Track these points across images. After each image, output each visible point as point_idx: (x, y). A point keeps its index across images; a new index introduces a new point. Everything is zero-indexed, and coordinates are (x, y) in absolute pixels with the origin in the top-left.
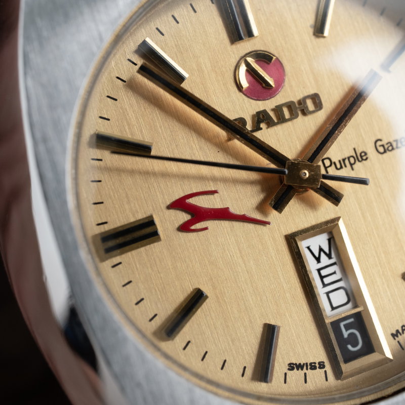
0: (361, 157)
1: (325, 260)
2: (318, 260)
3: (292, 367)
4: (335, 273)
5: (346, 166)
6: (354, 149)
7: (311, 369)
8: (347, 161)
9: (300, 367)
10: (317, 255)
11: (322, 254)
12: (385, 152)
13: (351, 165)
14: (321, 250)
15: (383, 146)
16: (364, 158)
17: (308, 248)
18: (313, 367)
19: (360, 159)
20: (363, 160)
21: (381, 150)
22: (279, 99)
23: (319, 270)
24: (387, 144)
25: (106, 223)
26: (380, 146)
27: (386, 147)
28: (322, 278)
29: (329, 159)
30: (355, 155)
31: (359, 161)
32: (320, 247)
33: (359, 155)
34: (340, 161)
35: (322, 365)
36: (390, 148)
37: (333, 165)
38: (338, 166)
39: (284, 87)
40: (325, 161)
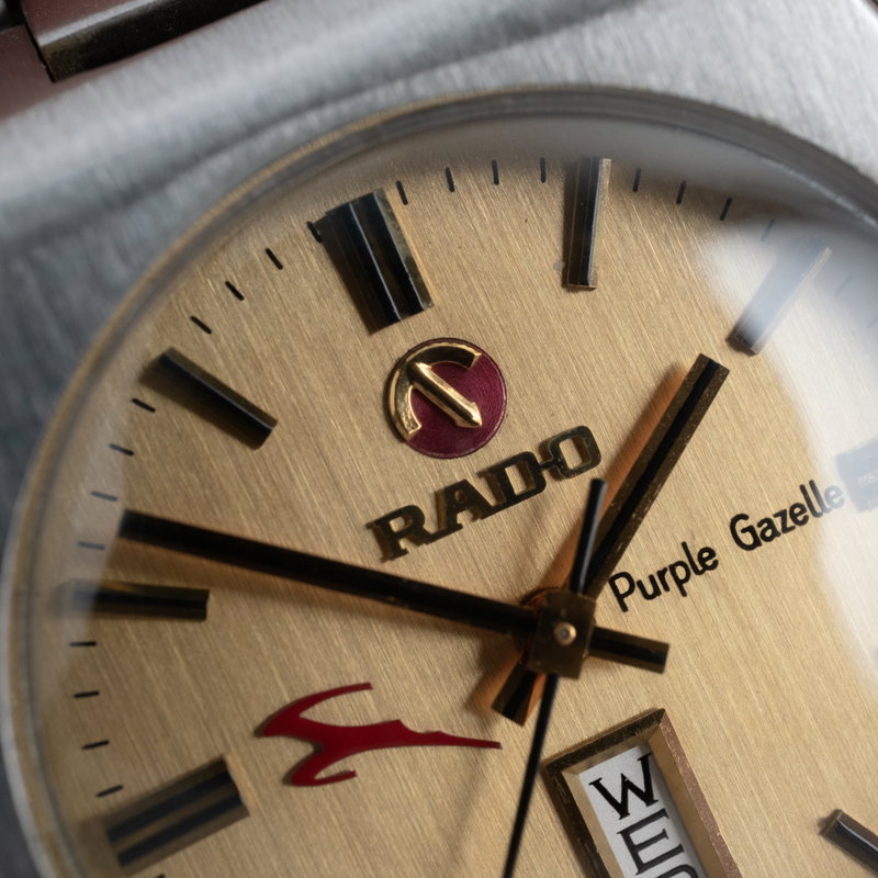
0: (702, 561)
1: (638, 809)
2: (622, 809)
4: (663, 835)
5: (667, 588)
6: (684, 545)
8: (668, 577)
10: (618, 798)
11: (631, 795)
12: (757, 544)
13: (680, 583)
14: (627, 785)
15: (750, 529)
16: (709, 563)
17: (597, 784)
19: (700, 568)
20: (706, 568)
21: (747, 539)
22: (499, 448)
23: (626, 834)
24: (760, 525)
25: (119, 788)
26: (744, 531)
27: (758, 531)
28: (634, 850)
29: (627, 576)
30: (686, 560)
31: (698, 573)
32: (623, 777)
33: (695, 558)
34: (651, 578)
36: (769, 533)
37: (637, 589)
38: (650, 590)
39: (506, 420)
40: (617, 582)
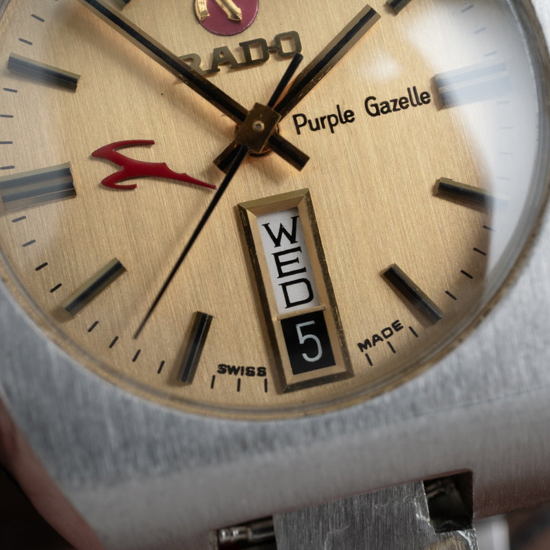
0: (346, 117)
1: (285, 244)
2: (277, 242)
3: (223, 369)
4: (297, 260)
5: (324, 127)
6: (338, 106)
7: (248, 374)
8: (326, 121)
9: (233, 370)
10: (276, 236)
11: (283, 235)
12: (378, 114)
13: (331, 126)
14: (282, 230)
15: (376, 106)
16: (350, 119)
17: (266, 226)
18: (250, 372)
19: (344, 120)
20: (347, 121)
21: (373, 110)
22: (249, 35)
23: (276, 255)
24: (381, 104)
25: (13, 167)
26: (372, 106)
27: (380, 107)
28: (279, 265)
29: (304, 116)
30: (337, 114)
31: (342, 122)
32: (281, 225)
33: (342, 114)
34: (317, 120)
35: (262, 372)
36: (385, 110)
37: (308, 124)
38: (314, 126)
39: (255, 22)
40: (297, 118)
